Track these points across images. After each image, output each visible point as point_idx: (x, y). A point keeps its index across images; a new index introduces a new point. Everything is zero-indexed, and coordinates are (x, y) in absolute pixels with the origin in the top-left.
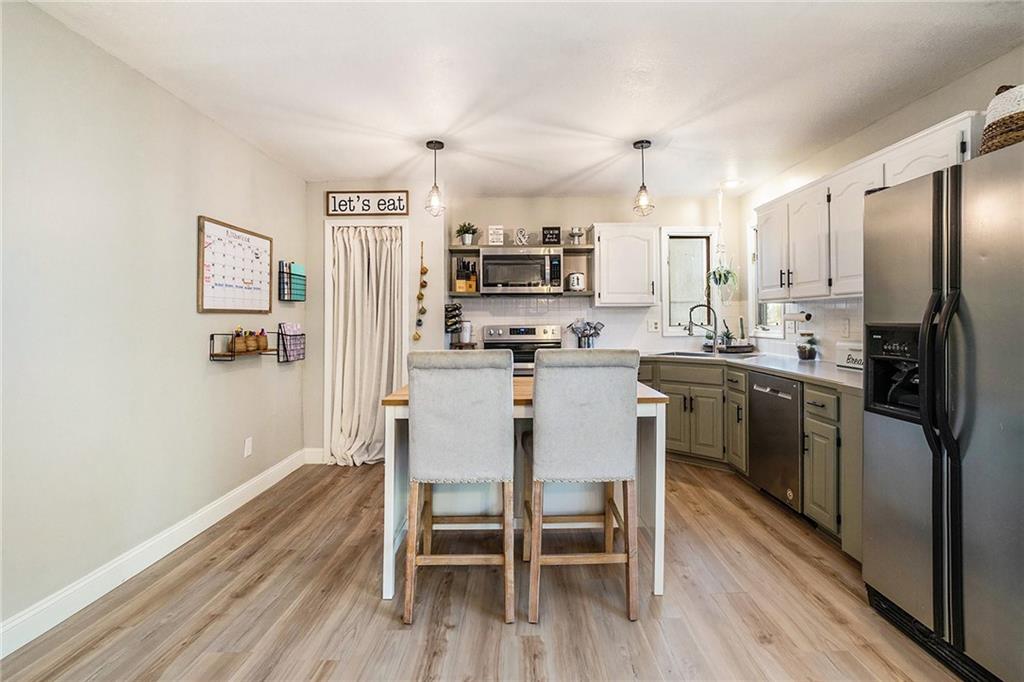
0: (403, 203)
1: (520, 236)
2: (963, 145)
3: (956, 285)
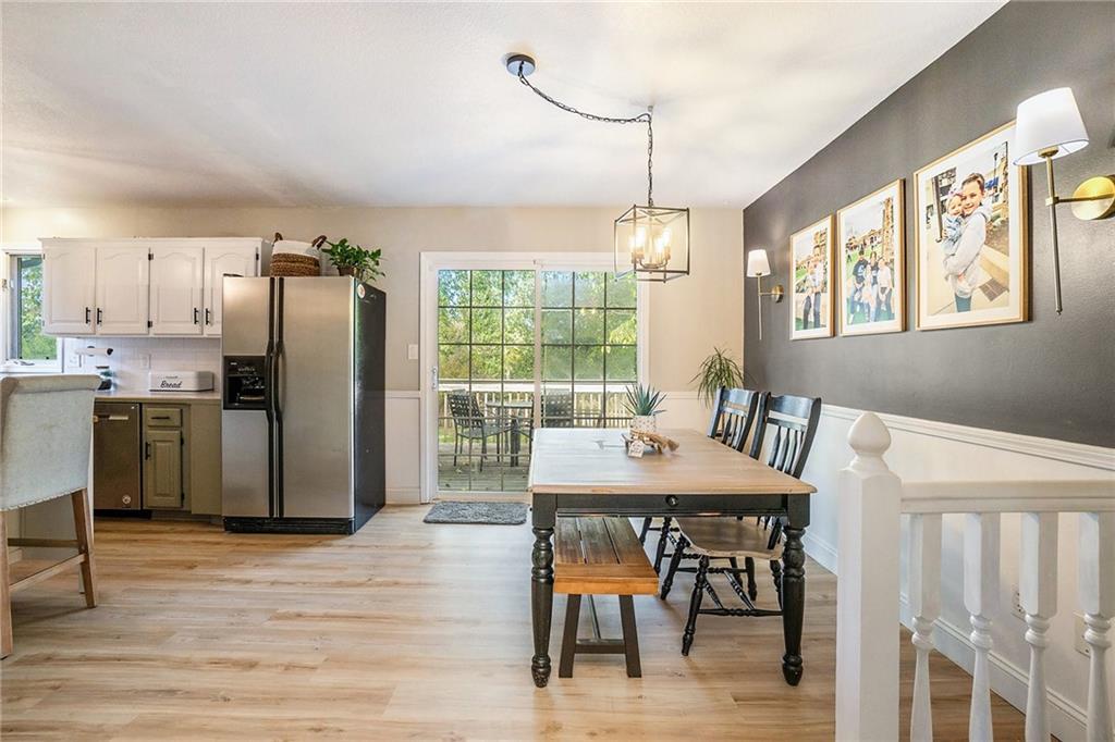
2: (257, 255)
3: (281, 337)
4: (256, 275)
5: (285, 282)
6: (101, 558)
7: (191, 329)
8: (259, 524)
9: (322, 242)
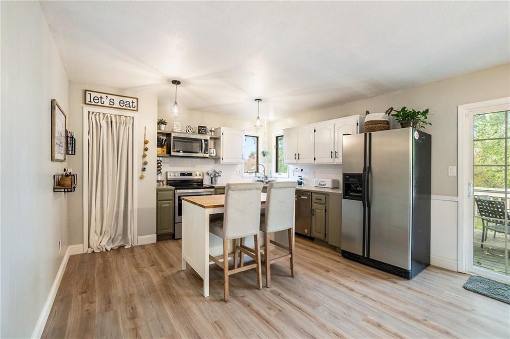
0: (135, 104)
1: (188, 128)
2: (357, 123)
3: (370, 164)
4: (357, 133)
5: (372, 134)
6: (297, 254)
7: (329, 161)
8: (357, 258)
9: (391, 111)
